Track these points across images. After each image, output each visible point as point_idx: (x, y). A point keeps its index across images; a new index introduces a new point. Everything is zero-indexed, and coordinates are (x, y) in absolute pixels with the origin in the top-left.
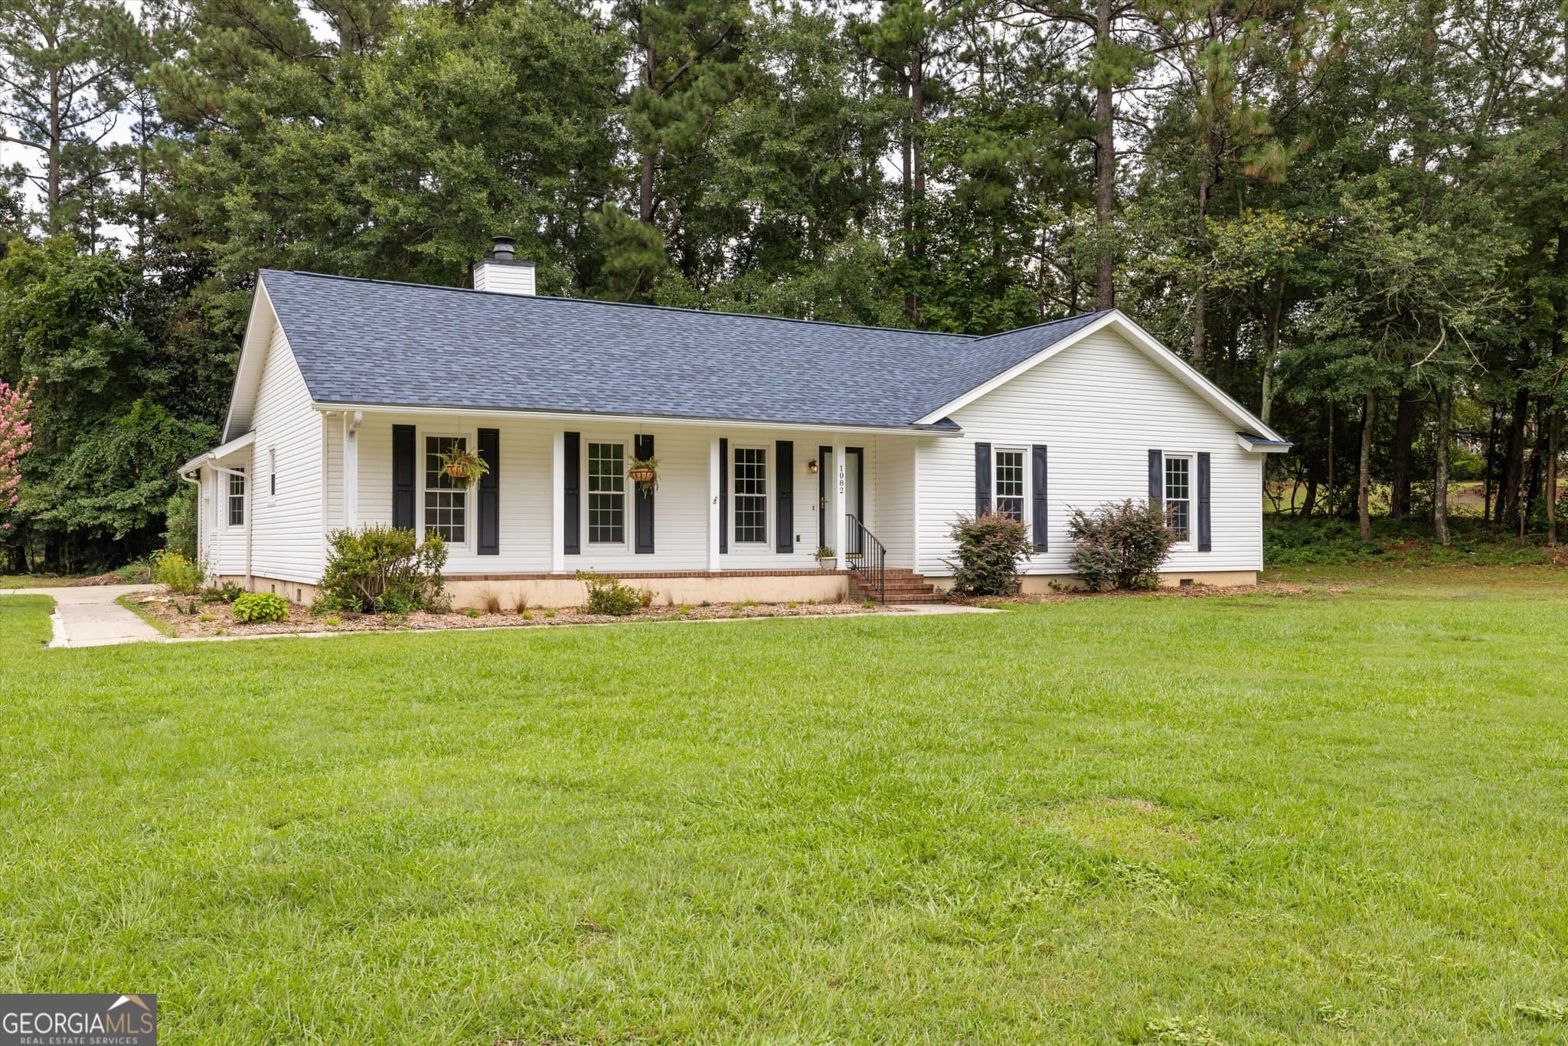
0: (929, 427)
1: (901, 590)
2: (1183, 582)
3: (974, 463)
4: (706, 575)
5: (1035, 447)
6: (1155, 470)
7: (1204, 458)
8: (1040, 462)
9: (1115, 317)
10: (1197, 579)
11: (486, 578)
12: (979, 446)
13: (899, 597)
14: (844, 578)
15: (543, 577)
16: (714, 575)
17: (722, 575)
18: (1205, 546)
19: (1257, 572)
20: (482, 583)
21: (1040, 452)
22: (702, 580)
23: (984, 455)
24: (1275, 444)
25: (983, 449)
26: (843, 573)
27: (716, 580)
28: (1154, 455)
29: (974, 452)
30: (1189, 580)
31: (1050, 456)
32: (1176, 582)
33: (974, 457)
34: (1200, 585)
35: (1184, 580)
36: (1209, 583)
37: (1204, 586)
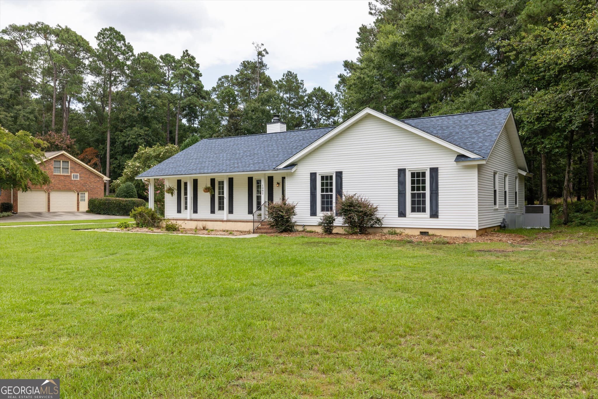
0: (280, 169)
2: (421, 233)
3: (309, 181)
4: (222, 221)
5: (337, 173)
6: (402, 178)
7: (434, 171)
8: (339, 178)
9: (368, 111)
10: (431, 232)
12: (311, 174)
15: (185, 220)
16: (224, 221)
17: (227, 221)
18: (434, 215)
19: (476, 231)
21: (339, 175)
22: (221, 222)
23: (313, 177)
27: (225, 223)
28: (402, 172)
29: (309, 176)
30: (425, 232)
31: (344, 176)
32: (417, 233)
33: (309, 179)
34: (433, 235)
35: (423, 232)
36: (439, 235)
37: (436, 236)
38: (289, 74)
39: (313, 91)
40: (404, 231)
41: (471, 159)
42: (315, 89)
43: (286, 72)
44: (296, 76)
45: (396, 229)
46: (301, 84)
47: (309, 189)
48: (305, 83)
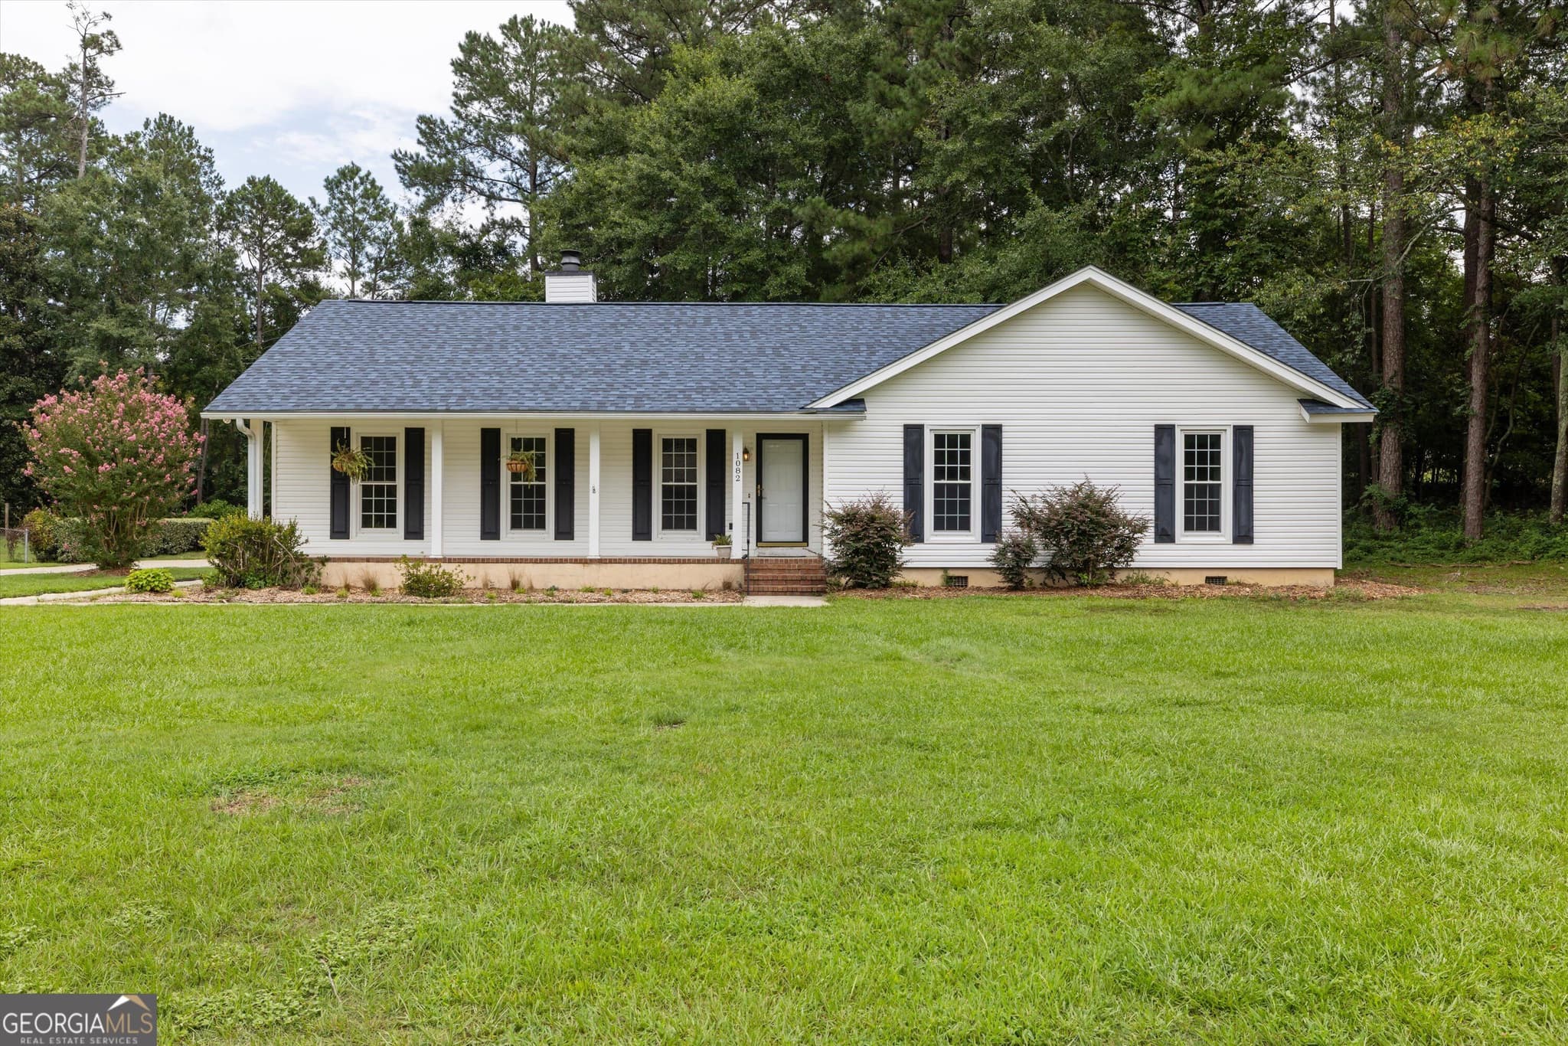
0: (825, 411)
1: (774, 580)
2: (1209, 580)
3: (902, 446)
5: (985, 428)
6: (1164, 447)
7: (1244, 435)
8: (993, 443)
9: (1091, 274)
10: (1232, 577)
11: (368, 560)
12: (907, 427)
13: (770, 587)
14: (739, 567)
16: (592, 561)
17: (601, 561)
18: (1244, 535)
19: (1335, 569)
20: (364, 565)
21: (993, 434)
23: (914, 437)
24: (1349, 411)
25: (913, 435)
26: (737, 562)
27: (594, 566)
28: (1164, 433)
29: (902, 435)
30: (1219, 578)
31: (1006, 437)
32: (1199, 579)
33: (902, 441)
34: (1239, 583)
35: (1212, 578)
36: (1252, 582)
37: (1246, 585)
38: (165, 123)
39: (244, 188)
40: (1166, 576)
41: (1340, 411)
42: (251, 181)
43: (154, 116)
44: (191, 134)
45: (1148, 573)
46: (205, 158)
47: (902, 470)
48: (217, 157)
